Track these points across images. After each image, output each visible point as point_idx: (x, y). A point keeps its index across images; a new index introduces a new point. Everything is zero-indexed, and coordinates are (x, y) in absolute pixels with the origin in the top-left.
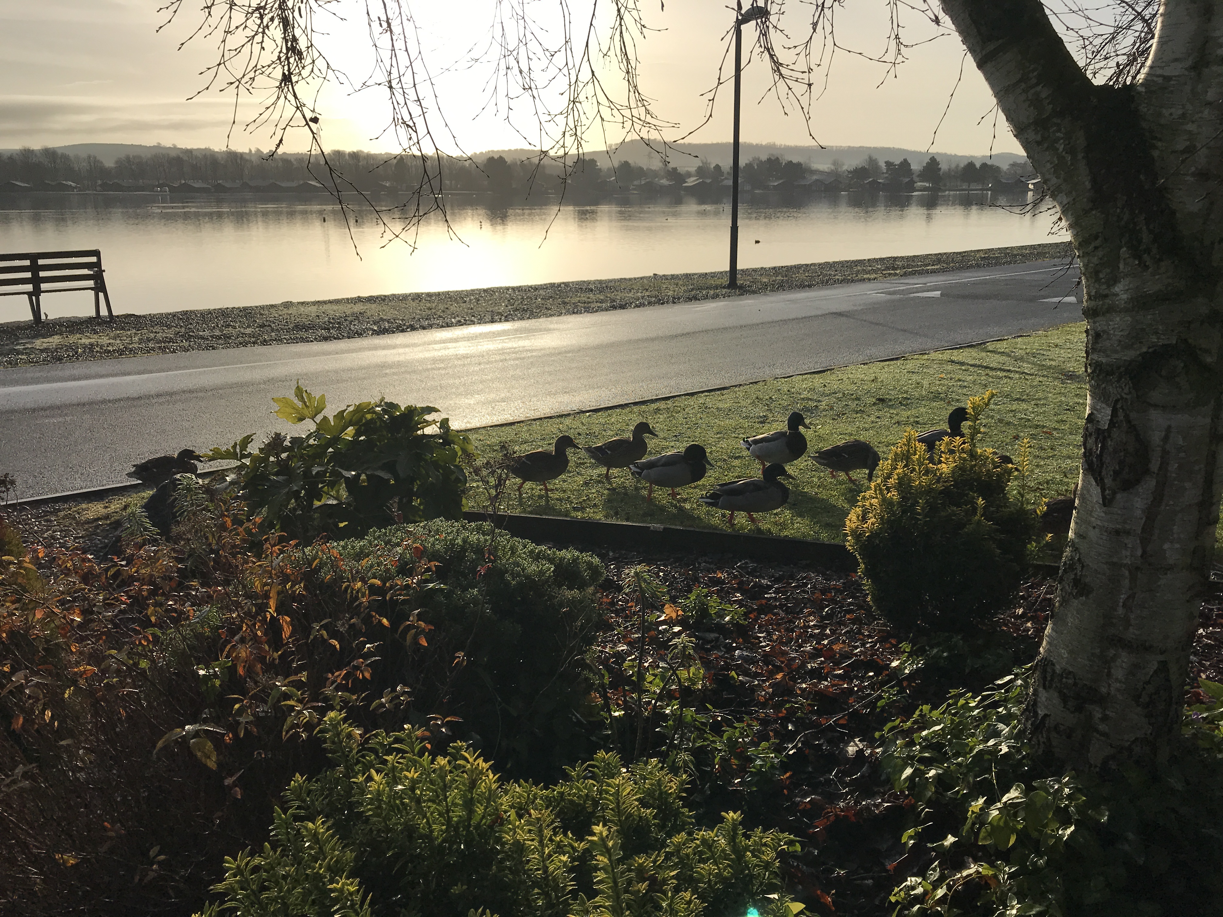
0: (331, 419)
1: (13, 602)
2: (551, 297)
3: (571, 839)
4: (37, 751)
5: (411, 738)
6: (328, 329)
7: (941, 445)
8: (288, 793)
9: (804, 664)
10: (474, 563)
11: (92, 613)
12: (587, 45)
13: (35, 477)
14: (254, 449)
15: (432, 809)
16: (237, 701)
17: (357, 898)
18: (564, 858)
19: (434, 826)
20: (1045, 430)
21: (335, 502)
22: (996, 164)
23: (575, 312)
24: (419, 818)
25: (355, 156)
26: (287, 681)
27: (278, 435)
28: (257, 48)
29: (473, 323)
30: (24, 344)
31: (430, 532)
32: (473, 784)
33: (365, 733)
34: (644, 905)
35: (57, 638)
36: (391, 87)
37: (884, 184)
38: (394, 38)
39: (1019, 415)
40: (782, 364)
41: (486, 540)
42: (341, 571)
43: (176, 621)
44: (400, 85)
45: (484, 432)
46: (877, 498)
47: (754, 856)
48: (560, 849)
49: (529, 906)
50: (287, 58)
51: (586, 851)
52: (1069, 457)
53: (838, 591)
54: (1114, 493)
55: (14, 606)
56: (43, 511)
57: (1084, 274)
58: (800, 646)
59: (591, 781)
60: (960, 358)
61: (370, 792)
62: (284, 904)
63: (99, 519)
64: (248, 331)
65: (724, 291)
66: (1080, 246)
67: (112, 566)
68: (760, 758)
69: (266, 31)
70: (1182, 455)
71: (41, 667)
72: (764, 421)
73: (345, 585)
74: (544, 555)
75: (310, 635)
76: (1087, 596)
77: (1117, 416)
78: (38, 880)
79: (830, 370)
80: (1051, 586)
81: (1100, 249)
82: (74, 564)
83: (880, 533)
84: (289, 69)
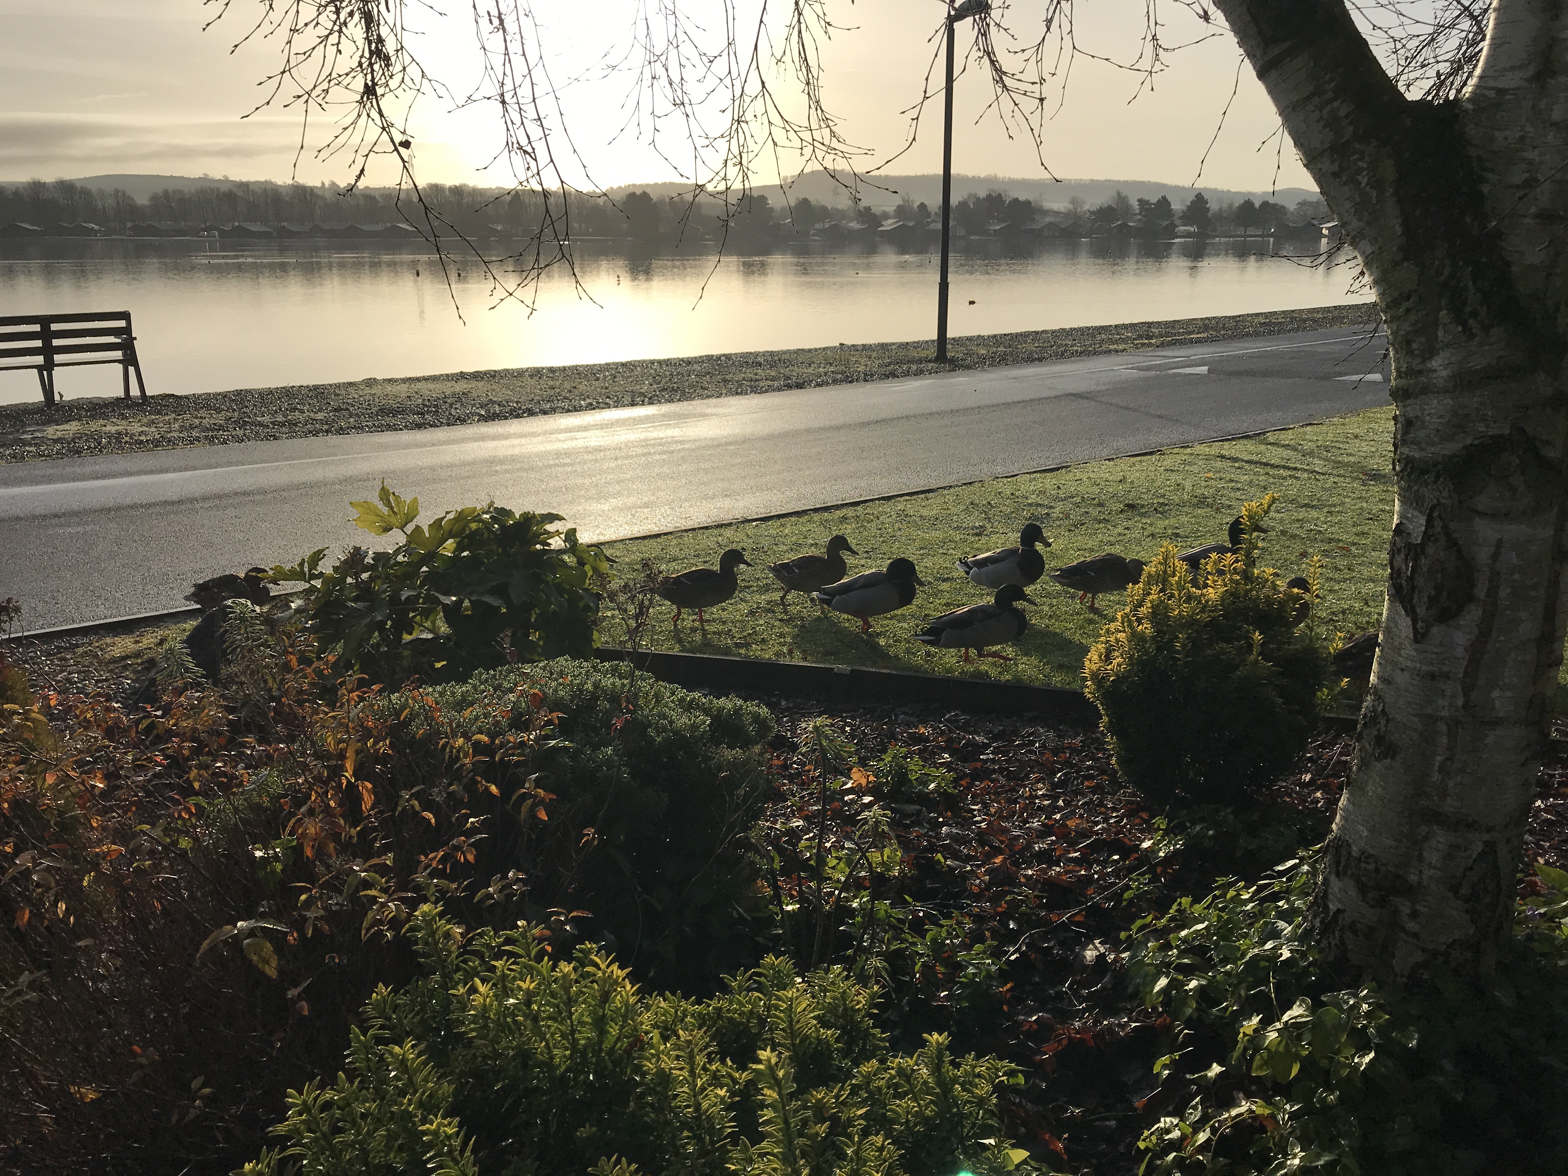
0: (426, 529)
1: (17, 764)
2: (708, 373)
3: (731, 1067)
4: (46, 954)
5: (526, 938)
6: (422, 414)
7: (1207, 564)
8: (369, 1008)
9: (1029, 845)
10: (609, 715)
11: (119, 777)
12: (756, 49)
13: (46, 602)
14: (326, 567)
15: (553, 1029)
16: (303, 890)
17: (457, 1143)
18: (722, 1092)
19: (556, 1051)
20: (1340, 545)
21: (430, 636)
22: (1281, 202)
23: (739, 392)
24: (536, 1041)
25: (457, 191)
26: (368, 864)
27: (357, 549)
28: (331, 51)
29: (608, 406)
30: (33, 432)
31: (552, 674)
32: (605, 997)
33: (468, 932)
34: (824, 1153)
35: (73, 809)
36: (503, 102)
37: (1135, 228)
38: (508, 38)
39: (1307, 526)
40: (1004, 460)
41: (623, 685)
42: (437, 724)
43: (226, 788)
44: (515, 99)
45: (621, 546)
46: (1124, 631)
47: (964, 1090)
48: (716, 1080)
49: (677, 1154)
50: (371, 65)
51: (750, 1083)
52: (1372, 580)
53: (1074, 750)
54: (1428, 627)
55: (18, 769)
56: (56, 647)
57: (1392, 344)
58: (1026, 822)
59: (756, 994)
60: (1233, 453)
61: (474, 1008)
62: (363, 1150)
63: (127, 657)
64: (320, 416)
65: (930, 365)
66: (1388, 308)
67: (144, 717)
68: (973, 964)
69: (344, 29)
70: (1517, 576)
71: (52, 846)
72: (980, 532)
73: (442, 742)
74: (697, 704)
75: (397, 805)
76: (1393, 758)
77: (1433, 527)
78: (48, 1120)
79: (1066, 467)
80: (1347, 745)
81: (1413, 312)
82: (96, 716)
83: (1129, 677)
84: (373, 79)
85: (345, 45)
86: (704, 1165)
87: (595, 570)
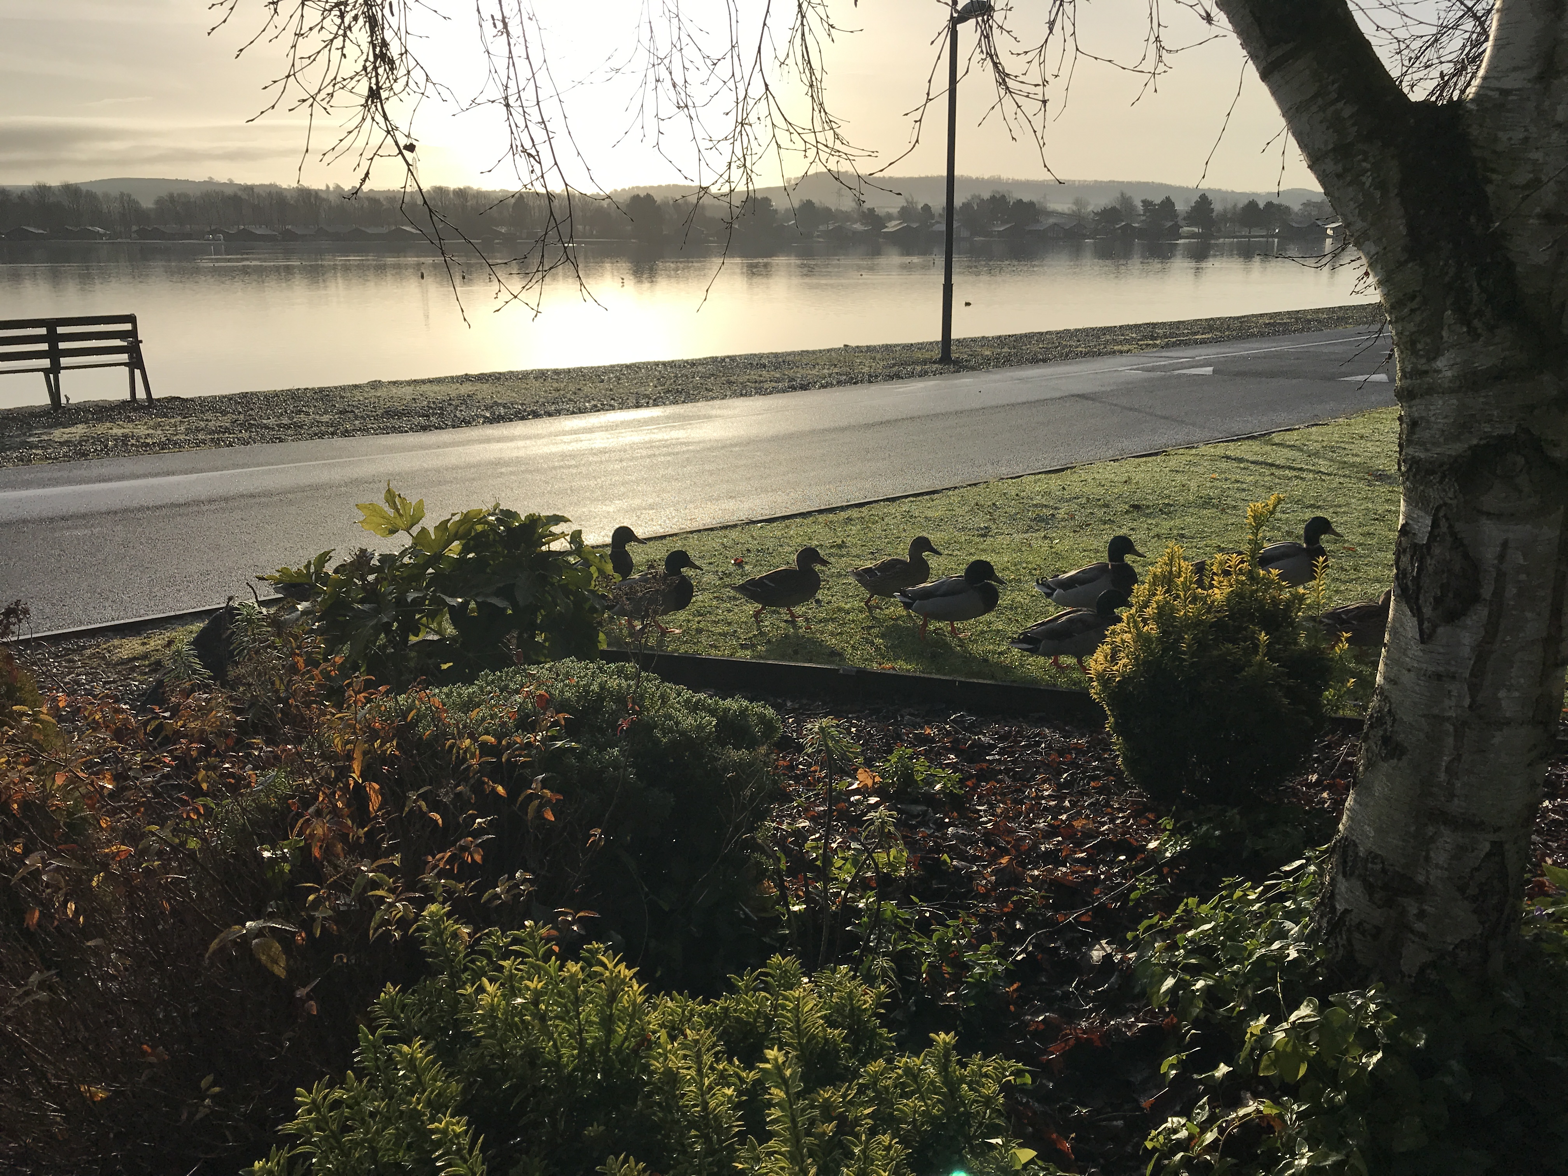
0: (432, 531)
1: (27, 765)
2: (713, 375)
3: (738, 1067)
4: (56, 954)
5: (533, 938)
6: (427, 416)
7: (1212, 564)
8: (377, 1008)
9: (1035, 846)
10: (615, 715)
11: (127, 778)
12: (759, 51)
13: (53, 605)
14: (332, 569)
15: (560, 1029)
16: (310, 891)
17: (465, 1141)
18: (729, 1091)
19: (563, 1051)
20: (1346, 545)
21: (436, 638)
22: (1285, 203)
23: (743, 392)
24: (543, 1040)
25: (462, 194)
26: (375, 864)
27: (363, 551)
28: (336, 55)
29: (613, 408)
30: (39, 435)
31: (558, 675)
32: (613, 997)
33: (475, 932)
34: (831, 1152)
35: (82, 810)
36: (507, 105)
37: (1140, 229)
38: (512, 42)
40: (1009, 461)
41: (629, 686)
42: (444, 725)
43: (234, 789)
44: (519, 102)
46: (1130, 632)
47: (971, 1089)
48: (723, 1080)
49: (685, 1152)
50: (375, 68)
51: (757, 1083)
52: (1378, 581)
53: (1079, 750)
54: (1435, 627)
55: (27, 770)
56: (64, 649)
57: (1397, 345)
58: (1032, 822)
59: (763, 994)
60: (1238, 454)
61: (481, 1007)
62: (372, 1148)
63: (135, 659)
64: (326, 418)
65: (935, 367)
66: (1393, 308)
67: (153, 718)
68: (979, 964)
69: (348, 33)
70: (1523, 577)
71: (61, 847)
72: (985, 533)
73: (448, 743)
74: (703, 705)
75: (404, 805)
76: (1399, 759)
77: (1439, 526)
78: (58, 1119)
79: (1071, 468)
80: (1353, 746)
81: (1418, 313)
82: (104, 716)
83: (1134, 678)
84: (377, 83)
85: (350, 49)
86: (711, 1164)
87: (601, 571)
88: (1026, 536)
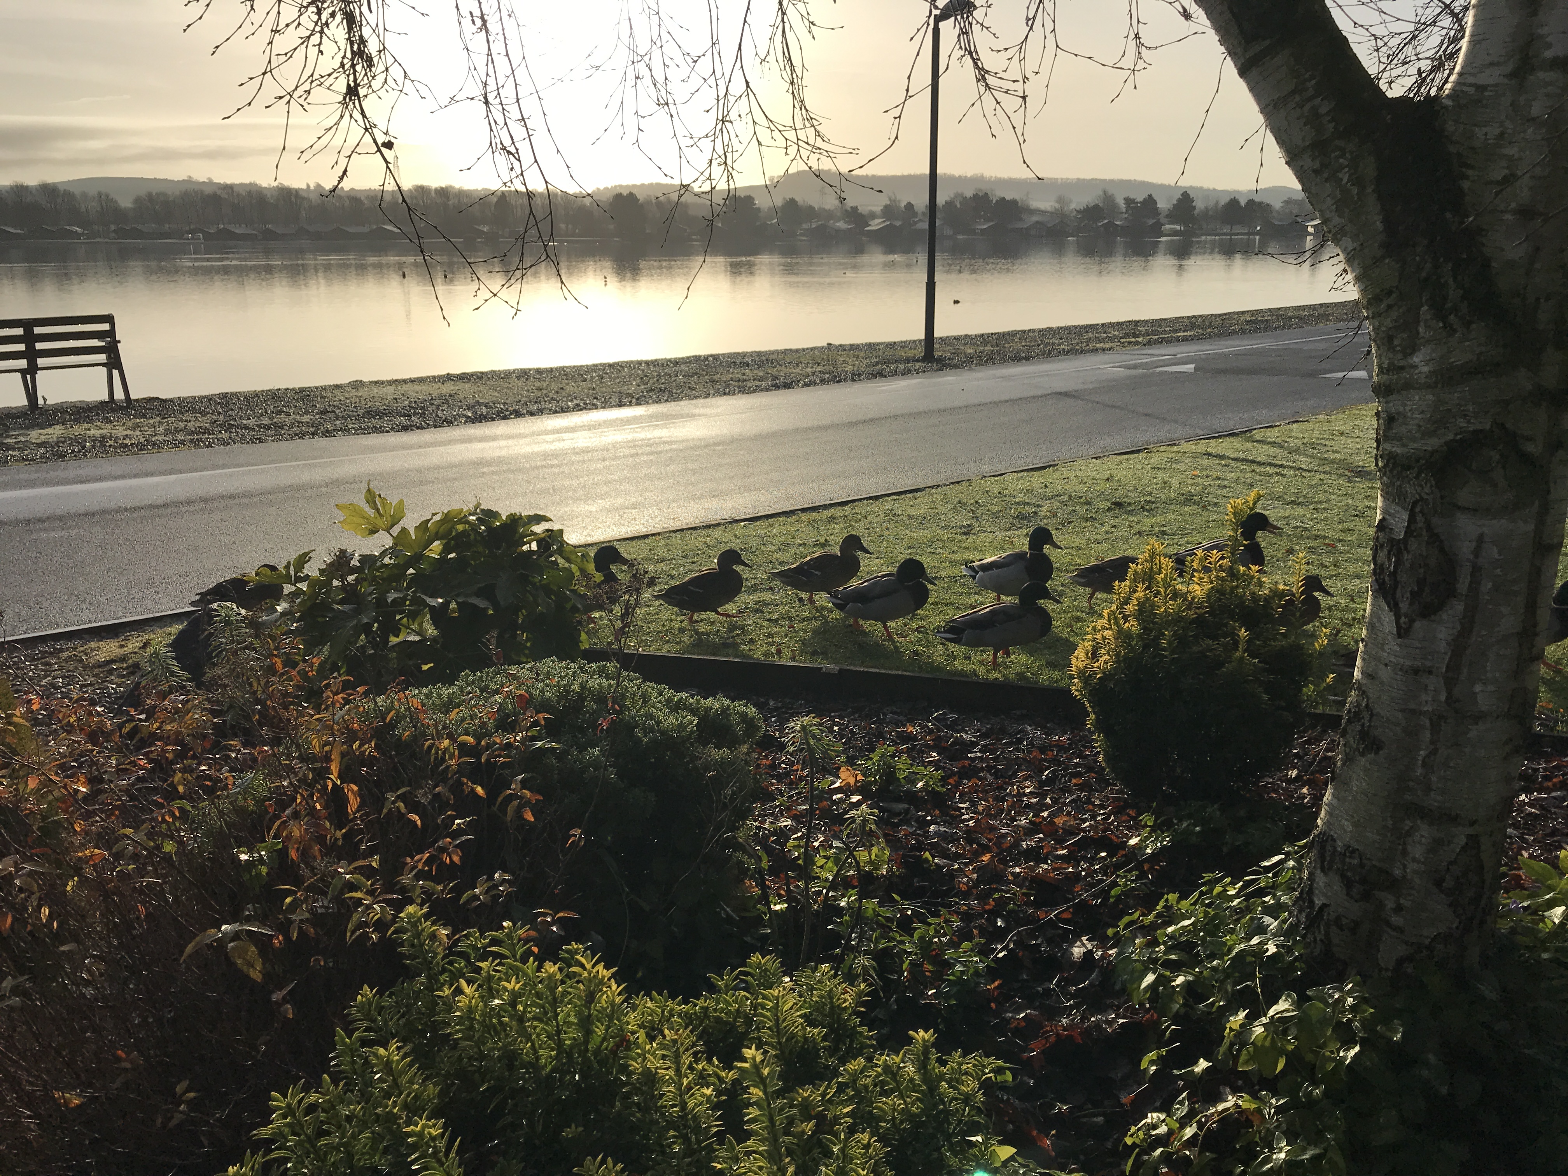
0: (412, 531)
2: (696, 374)
3: (717, 1067)
4: (30, 959)
5: (511, 939)
6: (409, 416)
7: (1193, 561)
8: (354, 1011)
9: (1017, 844)
10: (596, 715)
11: (101, 781)
12: (740, 49)
13: (30, 607)
14: (312, 570)
15: (538, 1030)
16: (288, 893)
17: (441, 1144)
18: (708, 1091)
19: (541, 1052)
20: (1327, 541)
21: (417, 638)
22: (1267, 200)
23: (726, 392)
24: (521, 1042)
25: (443, 193)
26: (353, 866)
27: (343, 552)
28: (313, 51)
29: (595, 407)
30: (16, 436)
31: (538, 675)
32: (591, 997)
33: (454, 933)
34: (810, 1151)
35: (57, 814)
36: (487, 102)
37: (1122, 227)
38: (491, 39)
39: (1294, 523)
40: (991, 459)
41: (610, 686)
42: (423, 725)
43: (211, 792)
44: (498, 100)
46: (1111, 629)
47: (950, 1087)
48: (702, 1079)
49: (663, 1153)
50: (353, 66)
51: (736, 1082)
52: (1358, 577)
53: (1061, 747)
54: (1412, 621)
56: (40, 652)
57: (1375, 341)
58: (1013, 819)
59: (743, 993)
60: (1220, 452)
61: (459, 1009)
62: (348, 1153)
63: (112, 661)
64: (306, 418)
65: (918, 365)
66: (1370, 305)
67: (127, 721)
68: (960, 962)
69: (326, 30)
70: (1498, 571)
71: (33, 851)
72: (967, 531)
73: (427, 744)
74: (684, 704)
75: (382, 808)
76: (1376, 753)
77: (1415, 522)
78: (32, 1126)
79: (1054, 466)
80: (1333, 741)
81: (1396, 308)
82: (79, 720)
83: (1115, 674)
84: (355, 80)
85: (327, 45)
86: (690, 1164)
87: (582, 571)
88: (1008, 533)
